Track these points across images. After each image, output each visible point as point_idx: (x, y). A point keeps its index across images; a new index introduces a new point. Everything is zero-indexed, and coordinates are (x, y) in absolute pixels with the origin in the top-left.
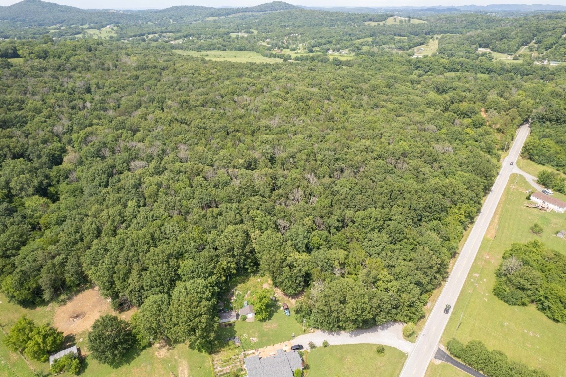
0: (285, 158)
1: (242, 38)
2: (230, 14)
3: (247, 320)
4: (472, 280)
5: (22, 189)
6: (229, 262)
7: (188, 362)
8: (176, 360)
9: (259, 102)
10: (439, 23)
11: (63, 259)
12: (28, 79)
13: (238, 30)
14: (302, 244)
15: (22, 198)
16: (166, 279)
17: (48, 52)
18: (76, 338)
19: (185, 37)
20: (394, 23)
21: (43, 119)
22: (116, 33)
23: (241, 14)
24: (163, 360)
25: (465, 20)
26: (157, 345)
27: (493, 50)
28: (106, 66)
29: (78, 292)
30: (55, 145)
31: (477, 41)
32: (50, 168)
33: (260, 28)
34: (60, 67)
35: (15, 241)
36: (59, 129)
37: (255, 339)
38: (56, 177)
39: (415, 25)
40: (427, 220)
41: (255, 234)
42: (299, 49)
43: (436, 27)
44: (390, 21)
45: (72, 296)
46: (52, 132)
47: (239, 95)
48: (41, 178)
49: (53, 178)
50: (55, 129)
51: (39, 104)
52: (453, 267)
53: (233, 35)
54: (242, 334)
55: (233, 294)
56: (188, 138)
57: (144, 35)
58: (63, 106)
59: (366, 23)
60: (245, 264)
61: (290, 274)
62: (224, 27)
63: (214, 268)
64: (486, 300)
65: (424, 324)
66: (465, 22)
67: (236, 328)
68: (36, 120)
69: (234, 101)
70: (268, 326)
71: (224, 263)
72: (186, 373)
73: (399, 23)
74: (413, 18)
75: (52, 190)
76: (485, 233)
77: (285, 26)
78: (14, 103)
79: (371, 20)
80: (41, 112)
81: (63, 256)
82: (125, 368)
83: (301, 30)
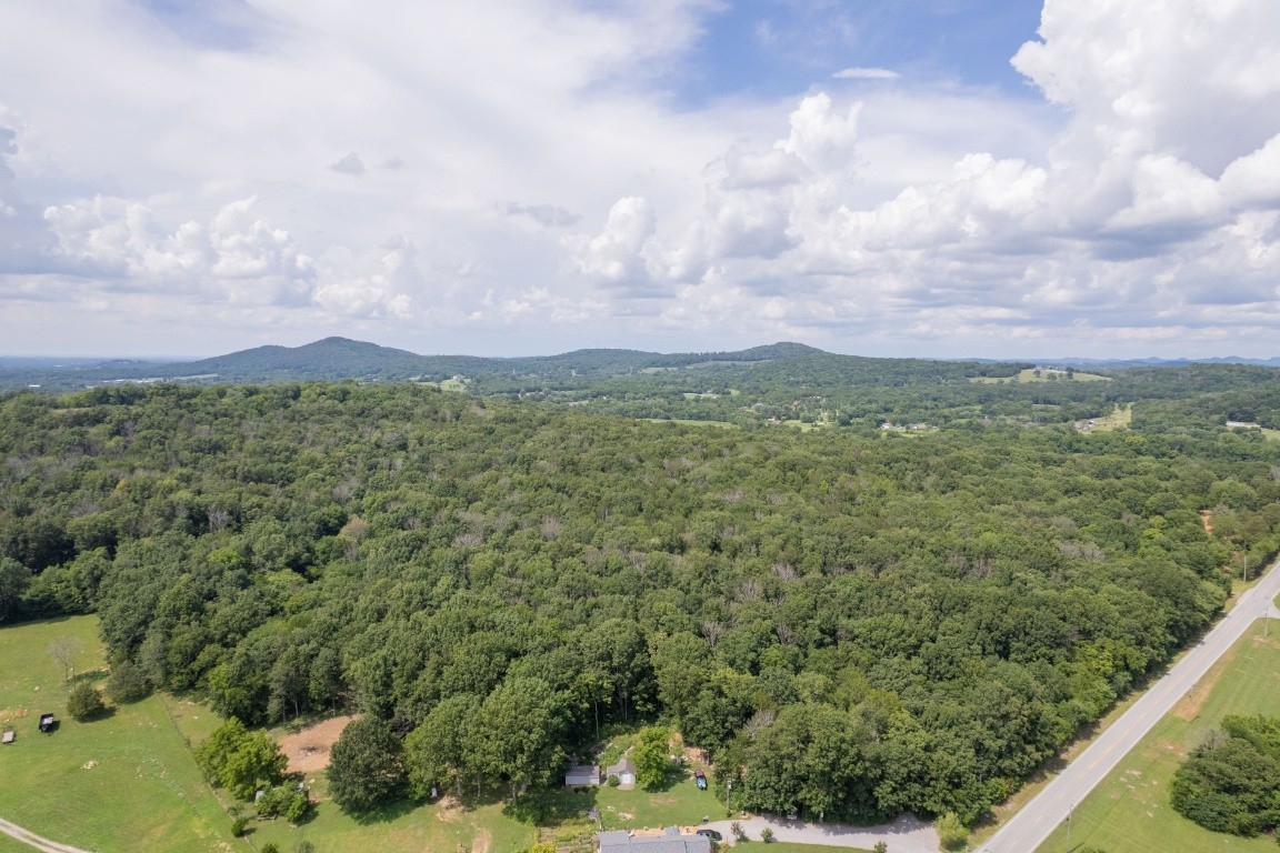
0: (741, 544)
1: (708, 400)
2: (689, 364)
3: (619, 787)
4: (1122, 779)
5: (267, 558)
6: (601, 678)
7: (493, 834)
8: (471, 827)
9: (709, 469)
10: (1138, 380)
11: (313, 650)
12: (310, 425)
13: (700, 387)
14: (744, 660)
15: (264, 573)
16: (481, 681)
17: (349, 393)
18: (306, 777)
19: (595, 397)
20: (1035, 380)
21: (320, 475)
22: (468, 387)
23: (710, 363)
24: (449, 824)
25: (1200, 374)
26: (444, 802)
27: (1264, 425)
28: (440, 415)
29: (322, 718)
30: (334, 509)
31: (1224, 409)
32: (317, 538)
33: (746, 385)
34: (363, 412)
35: (244, 619)
36: (344, 490)
37: (629, 816)
38: (324, 553)
39: (1082, 384)
40: (1020, 657)
41: (656, 638)
42: (822, 420)
43: (1131, 387)
44: (1026, 377)
45: (314, 722)
46: (331, 493)
47: (672, 457)
48: (301, 547)
49: (319, 554)
50: (336, 491)
51: (319, 456)
52: (1078, 754)
53: (690, 396)
54: (606, 805)
55: (602, 748)
56: (564, 510)
57: (518, 392)
58: (355, 464)
59: (972, 380)
60: (632, 694)
61: (712, 704)
62: (674, 383)
63: (572, 678)
64: (1151, 815)
65: (992, 834)
66: (1200, 378)
67: (597, 797)
68: (311, 475)
69: (662, 467)
70: (658, 800)
71: (589, 676)
72: (486, 847)
73: (1045, 381)
74: (1078, 371)
75: (313, 570)
76: (1170, 707)
77: (798, 383)
78: (280, 452)
79: (983, 374)
80: (319, 466)
81: (313, 644)
82: (381, 827)
83: (829, 390)
